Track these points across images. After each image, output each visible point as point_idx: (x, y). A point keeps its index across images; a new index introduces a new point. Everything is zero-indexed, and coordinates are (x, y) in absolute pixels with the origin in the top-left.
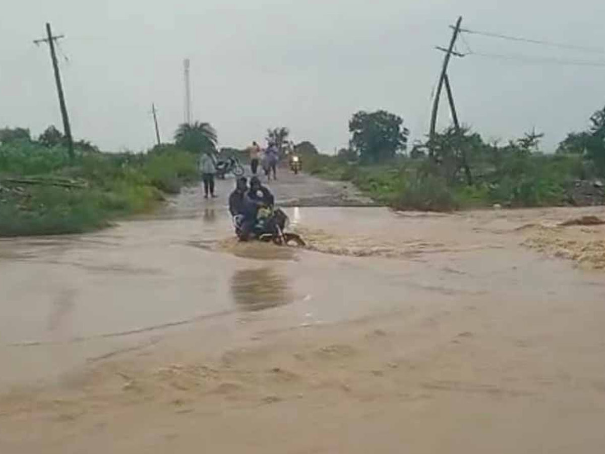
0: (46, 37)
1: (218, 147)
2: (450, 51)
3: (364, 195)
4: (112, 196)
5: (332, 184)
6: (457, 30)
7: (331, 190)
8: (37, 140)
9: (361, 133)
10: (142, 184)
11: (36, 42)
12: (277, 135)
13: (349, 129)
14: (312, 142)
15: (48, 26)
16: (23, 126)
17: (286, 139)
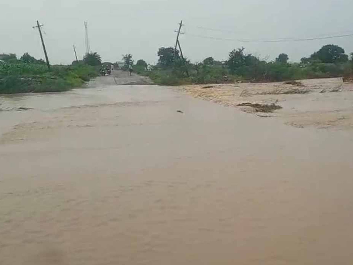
0: (37, 25)
1: (102, 62)
2: (179, 32)
3: (152, 81)
4: (69, 82)
5: (142, 77)
6: (181, 25)
7: (142, 80)
8: (20, 59)
9: (163, 56)
10: (77, 78)
11: (34, 27)
12: (127, 58)
13: (157, 55)
14: (144, 60)
15: (37, 22)
16: (13, 53)
17: (131, 59)
